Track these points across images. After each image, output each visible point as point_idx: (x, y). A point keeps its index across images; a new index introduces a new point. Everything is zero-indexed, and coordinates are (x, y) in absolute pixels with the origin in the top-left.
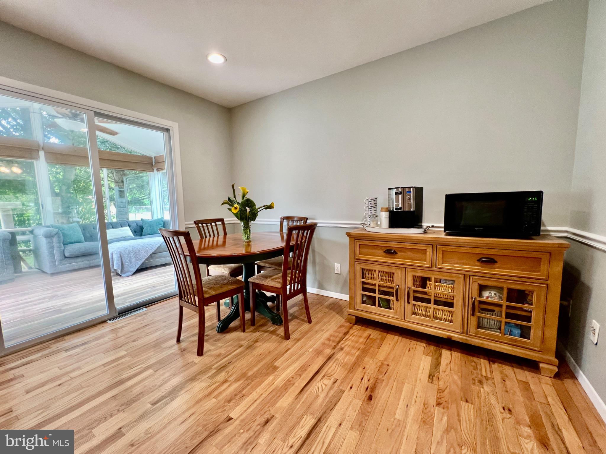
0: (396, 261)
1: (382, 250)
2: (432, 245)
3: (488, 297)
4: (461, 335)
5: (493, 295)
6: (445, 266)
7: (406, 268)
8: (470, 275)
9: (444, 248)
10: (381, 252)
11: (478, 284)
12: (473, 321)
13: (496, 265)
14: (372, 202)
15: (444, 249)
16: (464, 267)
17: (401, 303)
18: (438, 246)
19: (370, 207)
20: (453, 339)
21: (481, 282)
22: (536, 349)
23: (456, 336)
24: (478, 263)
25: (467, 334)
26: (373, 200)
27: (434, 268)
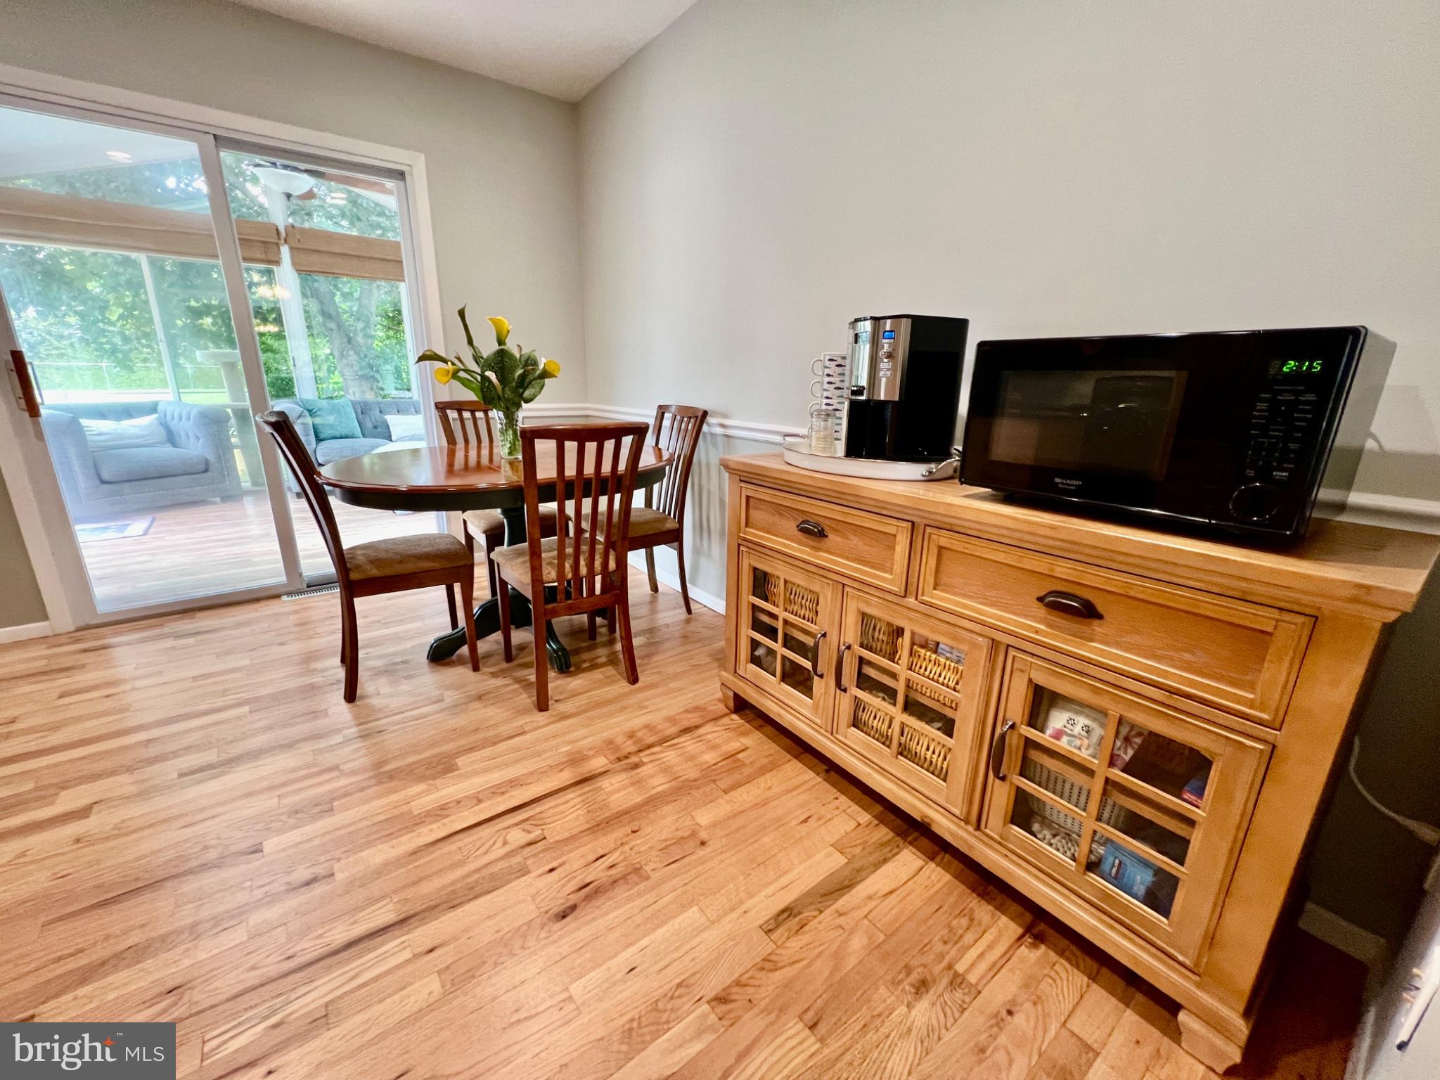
0: (822, 558)
1: (795, 519)
2: (913, 523)
3: (1058, 735)
4: (959, 827)
5: (1077, 730)
6: (941, 598)
7: (844, 585)
8: (1008, 646)
9: (945, 539)
10: (791, 526)
11: (1030, 680)
12: (1001, 797)
13: (1097, 627)
14: (833, 370)
15: (944, 542)
16: (991, 614)
17: (826, 684)
18: (929, 530)
19: (826, 386)
20: (935, 828)
21: (1041, 679)
22: (1181, 958)
23: (945, 826)
24: (1042, 611)
25: (978, 828)
26: (835, 363)
27: (911, 600)
